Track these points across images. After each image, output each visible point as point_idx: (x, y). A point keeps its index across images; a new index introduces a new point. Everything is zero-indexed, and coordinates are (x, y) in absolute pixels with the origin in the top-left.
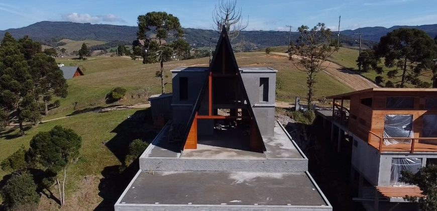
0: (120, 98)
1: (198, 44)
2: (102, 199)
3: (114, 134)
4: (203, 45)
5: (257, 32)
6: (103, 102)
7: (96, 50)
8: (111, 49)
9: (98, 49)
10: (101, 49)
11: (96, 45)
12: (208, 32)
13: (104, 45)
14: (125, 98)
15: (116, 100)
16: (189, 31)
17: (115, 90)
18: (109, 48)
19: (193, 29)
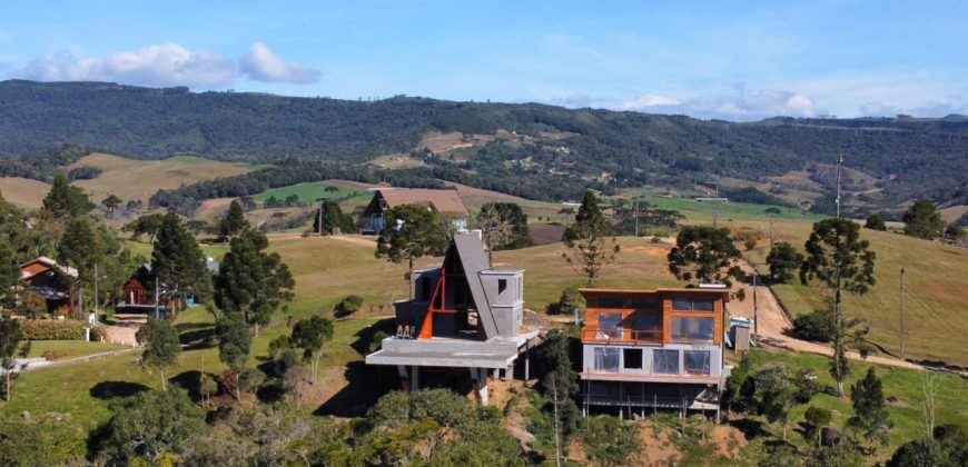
0: (353, 312)
1: (619, 176)
2: (347, 383)
3: (356, 339)
4: (641, 181)
5: (886, 122)
6: (330, 315)
7: (211, 196)
8: (269, 193)
9: (220, 195)
10: (230, 195)
11: (212, 178)
12: (668, 124)
13: (241, 178)
14: (361, 310)
15: (349, 313)
16: (587, 119)
17: (348, 299)
18: (262, 190)
19: (601, 114)
